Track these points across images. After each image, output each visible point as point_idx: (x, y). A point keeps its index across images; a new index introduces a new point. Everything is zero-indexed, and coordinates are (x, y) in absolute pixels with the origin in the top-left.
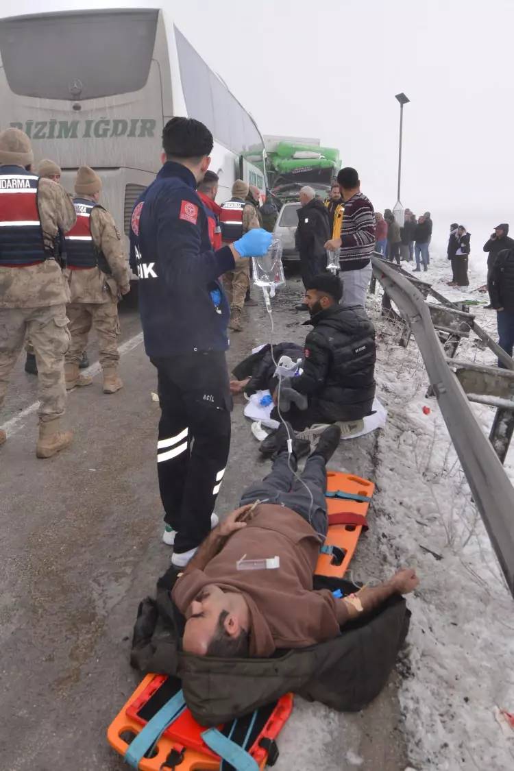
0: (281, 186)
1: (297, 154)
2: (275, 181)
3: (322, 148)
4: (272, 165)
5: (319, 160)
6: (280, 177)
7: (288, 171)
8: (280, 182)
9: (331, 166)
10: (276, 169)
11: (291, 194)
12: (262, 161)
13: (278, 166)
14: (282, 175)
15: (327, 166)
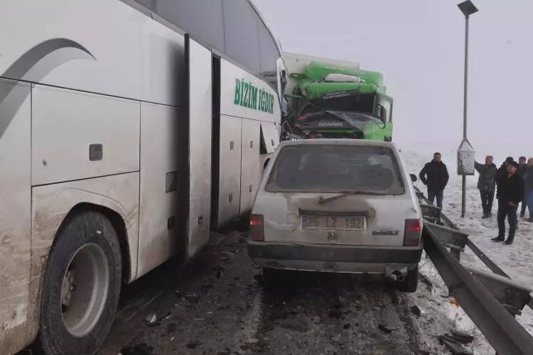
0: (309, 115)
1: (331, 76)
2: (302, 108)
3: (362, 71)
4: (299, 89)
5: (358, 84)
6: (309, 103)
7: (318, 96)
8: (308, 109)
9: (373, 91)
10: (304, 93)
11: (322, 124)
12: (275, 75)
13: (306, 89)
14: (310, 101)
15: (368, 91)
